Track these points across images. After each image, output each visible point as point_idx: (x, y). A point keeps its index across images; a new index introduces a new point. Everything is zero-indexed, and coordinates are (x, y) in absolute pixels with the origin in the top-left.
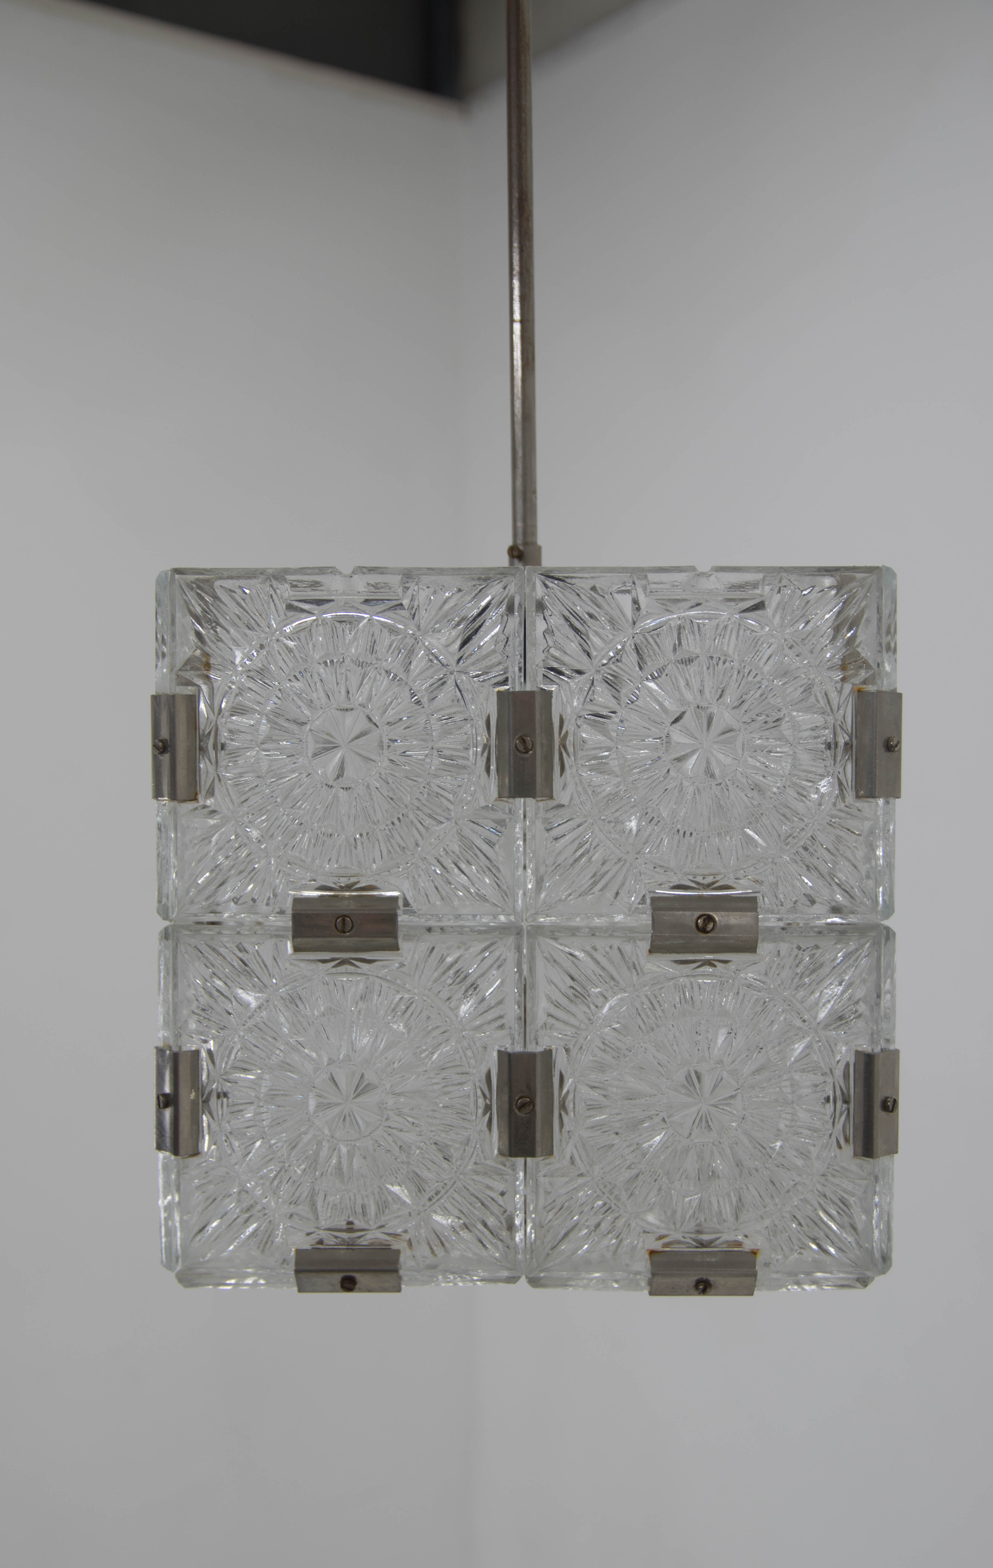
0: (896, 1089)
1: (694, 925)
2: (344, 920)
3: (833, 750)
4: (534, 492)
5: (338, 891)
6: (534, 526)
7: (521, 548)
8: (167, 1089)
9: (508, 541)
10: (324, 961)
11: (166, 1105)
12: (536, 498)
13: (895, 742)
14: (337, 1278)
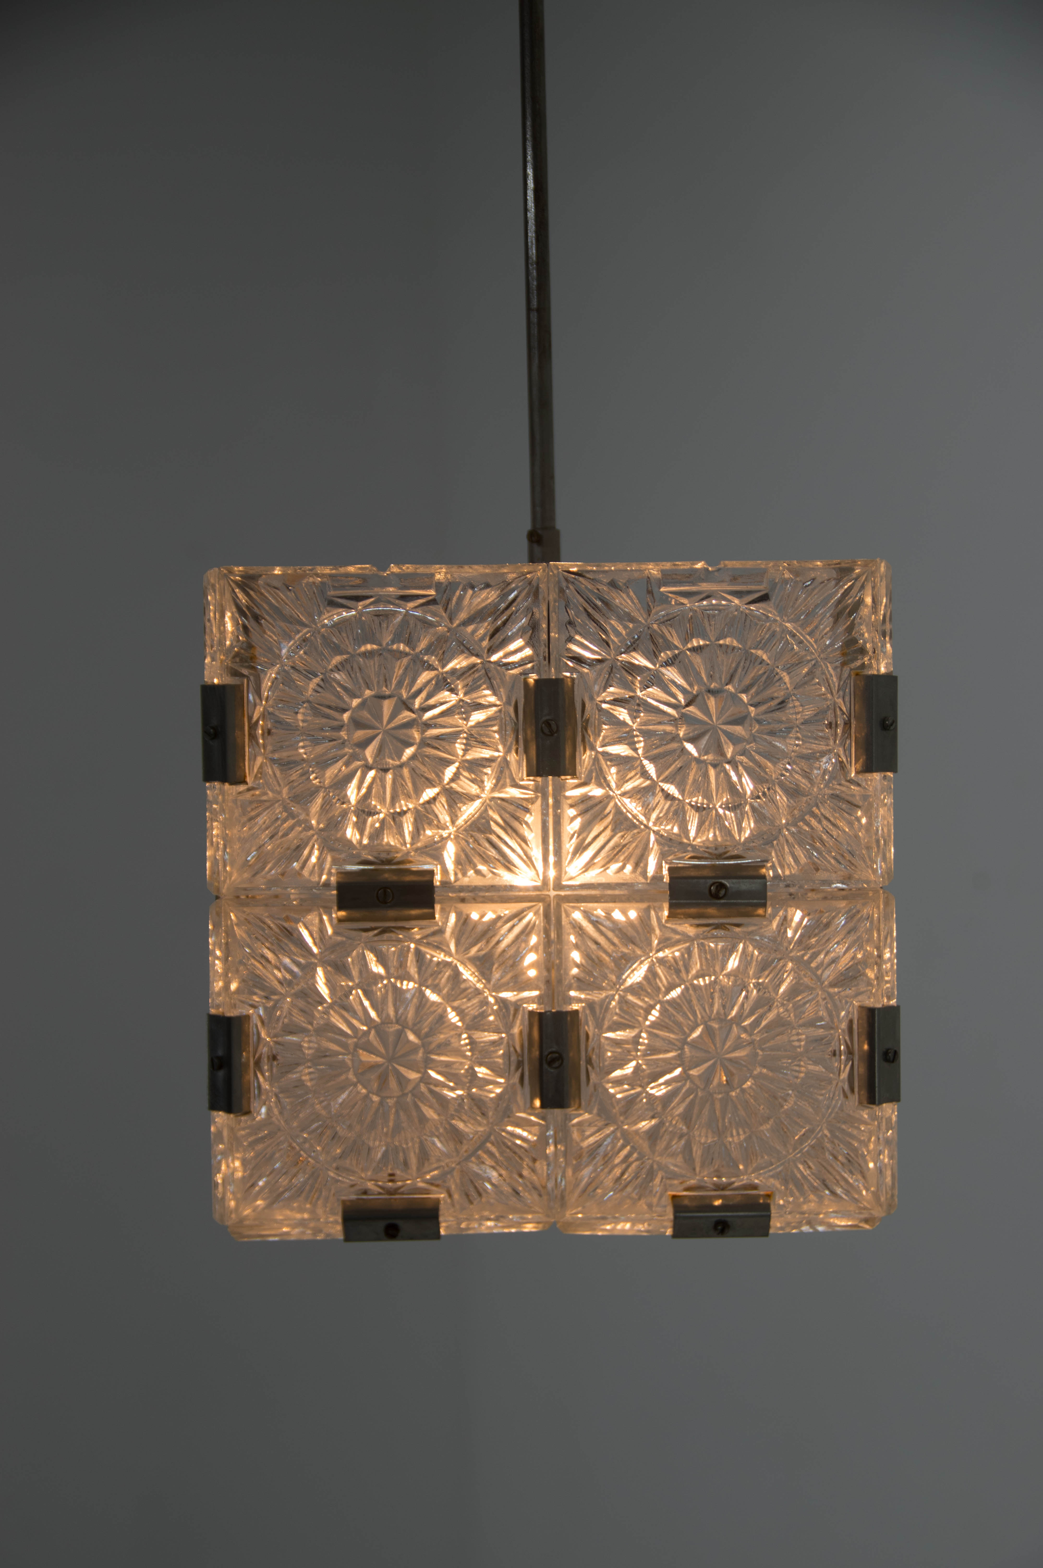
0: (897, 1041)
1: (707, 891)
2: (385, 892)
3: (833, 729)
4: (552, 477)
5: (379, 864)
6: (553, 511)
7: (540, 532)
8: (220, 1053)
9: (528, 526)
10: (366, 930)
11: (220, 1067)
12: (554, 483)
13: (891, 721)
14: (381, 1225)
